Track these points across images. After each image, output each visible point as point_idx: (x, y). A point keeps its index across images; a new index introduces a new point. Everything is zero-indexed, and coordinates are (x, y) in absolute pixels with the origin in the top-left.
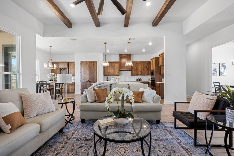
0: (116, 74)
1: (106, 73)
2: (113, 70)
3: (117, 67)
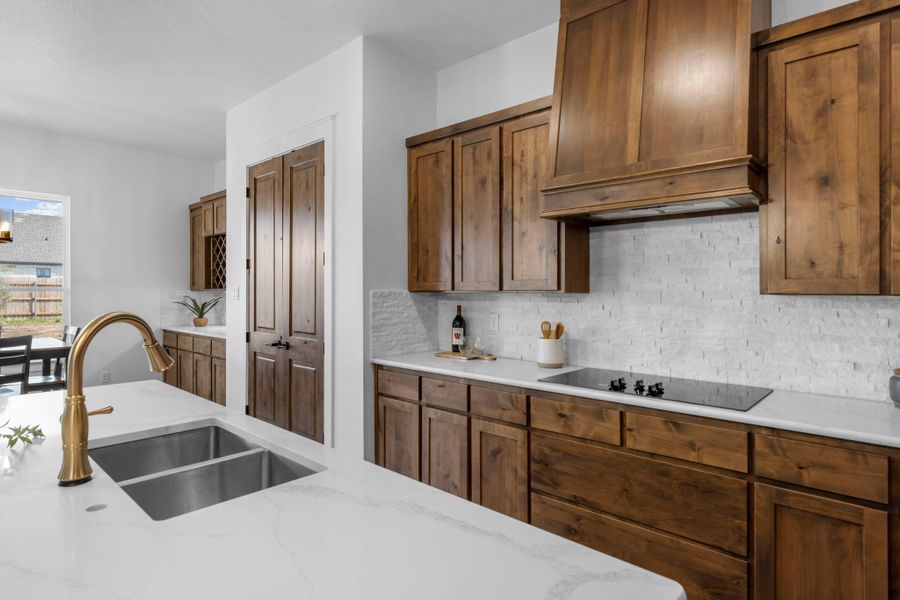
0: (518, 273)
1: (427, 263)
2: (490, 225)
3: (531, 173)
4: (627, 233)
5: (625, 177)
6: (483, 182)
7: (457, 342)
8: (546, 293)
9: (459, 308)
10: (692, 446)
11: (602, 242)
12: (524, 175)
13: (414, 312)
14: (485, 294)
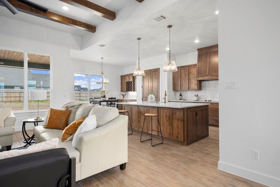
0: (192, 88)
1: (176, 86)
2: (187, 81)
4: (207, 82)
5: (207, 76)
6: (186, 75)
7: (180, 98)
8: (195, 90)
9: (181, 93)
10: (214, 106)
11: (203, 83)
12: (193, 74)
13: (173, 94)
14: (186, 91)
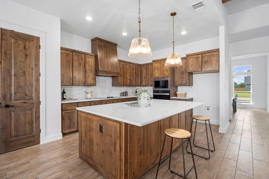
0: (88, 82)
2: (82, 73)
3: (90, 65)
9: (64, 89)
